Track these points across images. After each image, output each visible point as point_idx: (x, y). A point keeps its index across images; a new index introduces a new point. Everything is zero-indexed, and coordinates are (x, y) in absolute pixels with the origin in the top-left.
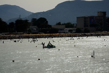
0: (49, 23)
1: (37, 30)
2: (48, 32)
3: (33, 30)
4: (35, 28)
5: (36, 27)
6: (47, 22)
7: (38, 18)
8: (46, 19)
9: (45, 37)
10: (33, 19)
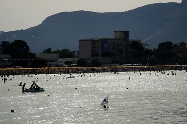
0: (32, 50)
1: (10, 60)
2: (29, 64)
3: (3, 61)
4: (6, 58)
5: (8, 55)
6: (28, 48)
7: (11, 40)
8: (26, 43)
9: (25, 73)
10: (3, 42)
